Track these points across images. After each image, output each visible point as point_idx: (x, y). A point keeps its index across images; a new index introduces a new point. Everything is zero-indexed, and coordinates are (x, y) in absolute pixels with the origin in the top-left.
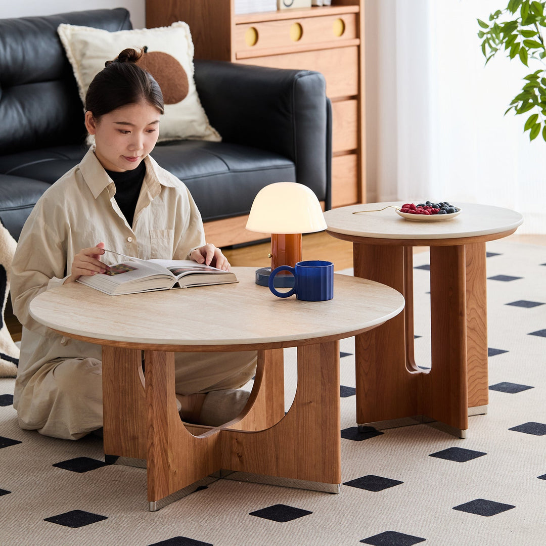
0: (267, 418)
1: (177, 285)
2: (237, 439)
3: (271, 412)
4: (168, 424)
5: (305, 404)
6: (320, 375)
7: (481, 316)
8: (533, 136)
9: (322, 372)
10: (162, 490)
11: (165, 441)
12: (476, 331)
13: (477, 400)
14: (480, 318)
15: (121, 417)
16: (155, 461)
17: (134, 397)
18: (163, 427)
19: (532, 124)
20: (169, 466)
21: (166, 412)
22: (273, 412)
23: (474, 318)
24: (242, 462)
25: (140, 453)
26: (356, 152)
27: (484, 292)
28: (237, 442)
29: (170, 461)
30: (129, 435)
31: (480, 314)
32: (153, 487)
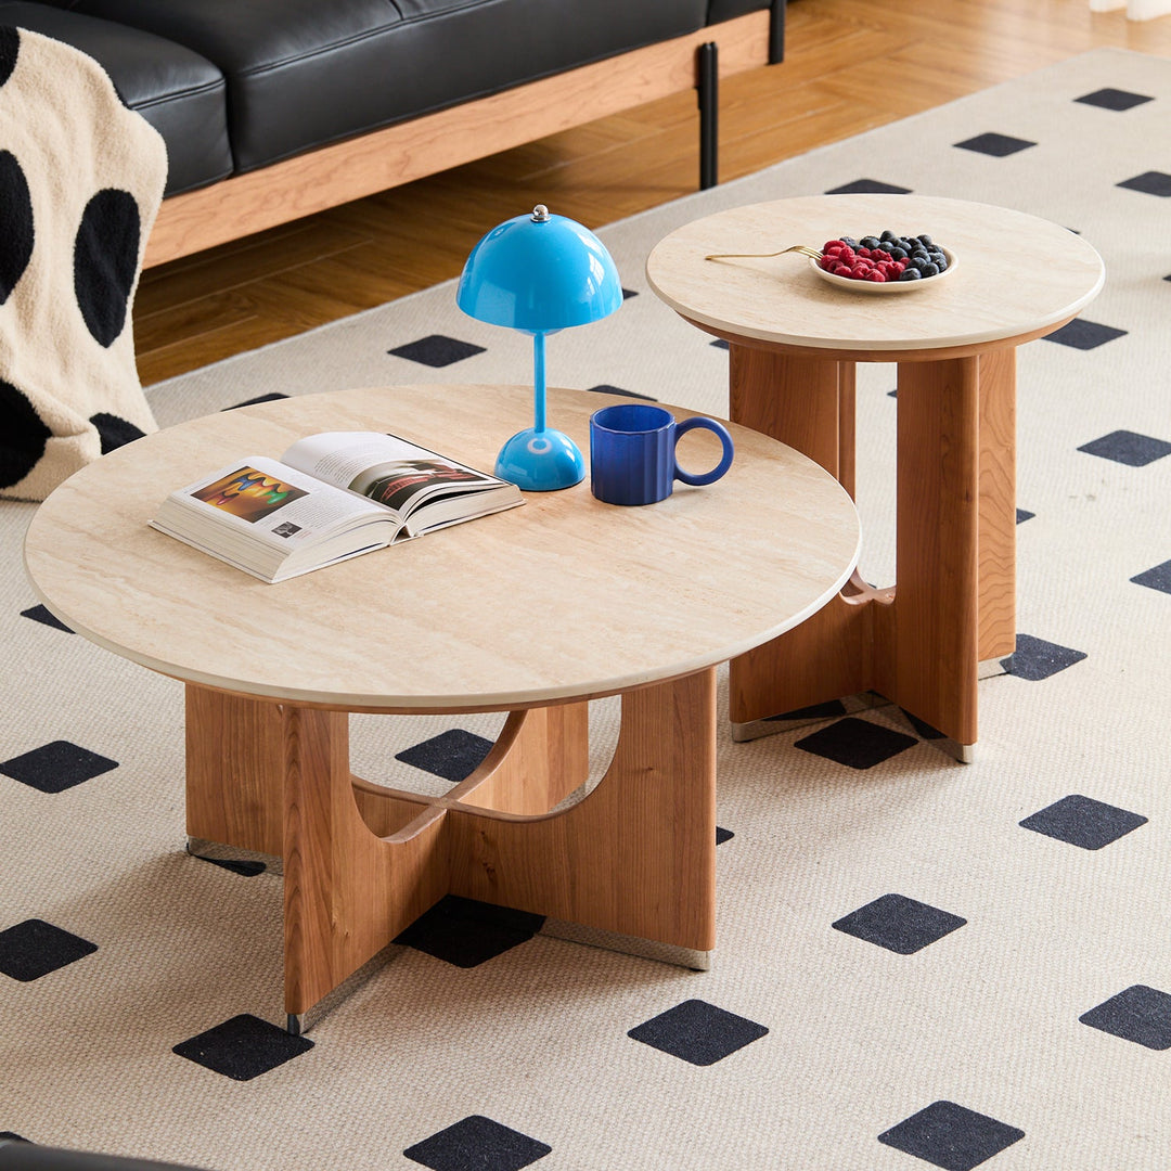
0: (549, 748)
1: (403, 534)
2: (483, 833)
3: (558, 732)
4: (333, 836)
5: (637, 772)
6: (672, 713)
7: (1002, 464)
9: (676, 707)
10: (316, 982)
11: (325, 876)
12: (992, 498)
13: (992, 646)
14: (1001, 469)
15: (225, 760)
17: (255, 721)
18: (321, 846)
20: (333, 928)
21: (329, 812)
22: (562, 733)
23: (989, 471)
24: (494, 882)
25: (266, 841)
27: (1011, 412)
28: (485, 838)
29: (335, 917)
30: (243, 799)
31: (1000, 460)
32: (297, 983)
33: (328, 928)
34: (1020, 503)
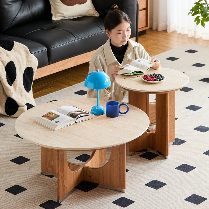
1: (76, 122)
6: (119, 151)
8: (197, 24)
10: (62, 194)
11: (63, 177)
12: (171, 116)
13: (171, 140)
15: (47, 159)
16: (60, 186)
17: (52, 153)
18: (63, 173)
19: (197, 20)
20: (65, 186)
21: (64, 167)
22: (102, 154)
23: (170, 112)
24: (91, 178)
25: (54, 172)
26: (146, 9)
28: (89, 171)
29: (65, 184)
30: (50, 165)
32: (59, 195)
33: (64, 186)
34: (176, 117)
